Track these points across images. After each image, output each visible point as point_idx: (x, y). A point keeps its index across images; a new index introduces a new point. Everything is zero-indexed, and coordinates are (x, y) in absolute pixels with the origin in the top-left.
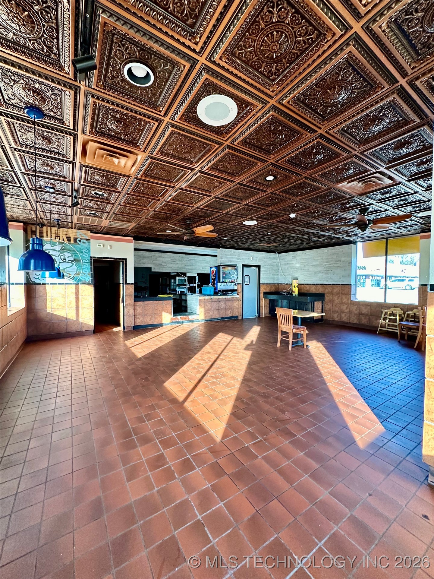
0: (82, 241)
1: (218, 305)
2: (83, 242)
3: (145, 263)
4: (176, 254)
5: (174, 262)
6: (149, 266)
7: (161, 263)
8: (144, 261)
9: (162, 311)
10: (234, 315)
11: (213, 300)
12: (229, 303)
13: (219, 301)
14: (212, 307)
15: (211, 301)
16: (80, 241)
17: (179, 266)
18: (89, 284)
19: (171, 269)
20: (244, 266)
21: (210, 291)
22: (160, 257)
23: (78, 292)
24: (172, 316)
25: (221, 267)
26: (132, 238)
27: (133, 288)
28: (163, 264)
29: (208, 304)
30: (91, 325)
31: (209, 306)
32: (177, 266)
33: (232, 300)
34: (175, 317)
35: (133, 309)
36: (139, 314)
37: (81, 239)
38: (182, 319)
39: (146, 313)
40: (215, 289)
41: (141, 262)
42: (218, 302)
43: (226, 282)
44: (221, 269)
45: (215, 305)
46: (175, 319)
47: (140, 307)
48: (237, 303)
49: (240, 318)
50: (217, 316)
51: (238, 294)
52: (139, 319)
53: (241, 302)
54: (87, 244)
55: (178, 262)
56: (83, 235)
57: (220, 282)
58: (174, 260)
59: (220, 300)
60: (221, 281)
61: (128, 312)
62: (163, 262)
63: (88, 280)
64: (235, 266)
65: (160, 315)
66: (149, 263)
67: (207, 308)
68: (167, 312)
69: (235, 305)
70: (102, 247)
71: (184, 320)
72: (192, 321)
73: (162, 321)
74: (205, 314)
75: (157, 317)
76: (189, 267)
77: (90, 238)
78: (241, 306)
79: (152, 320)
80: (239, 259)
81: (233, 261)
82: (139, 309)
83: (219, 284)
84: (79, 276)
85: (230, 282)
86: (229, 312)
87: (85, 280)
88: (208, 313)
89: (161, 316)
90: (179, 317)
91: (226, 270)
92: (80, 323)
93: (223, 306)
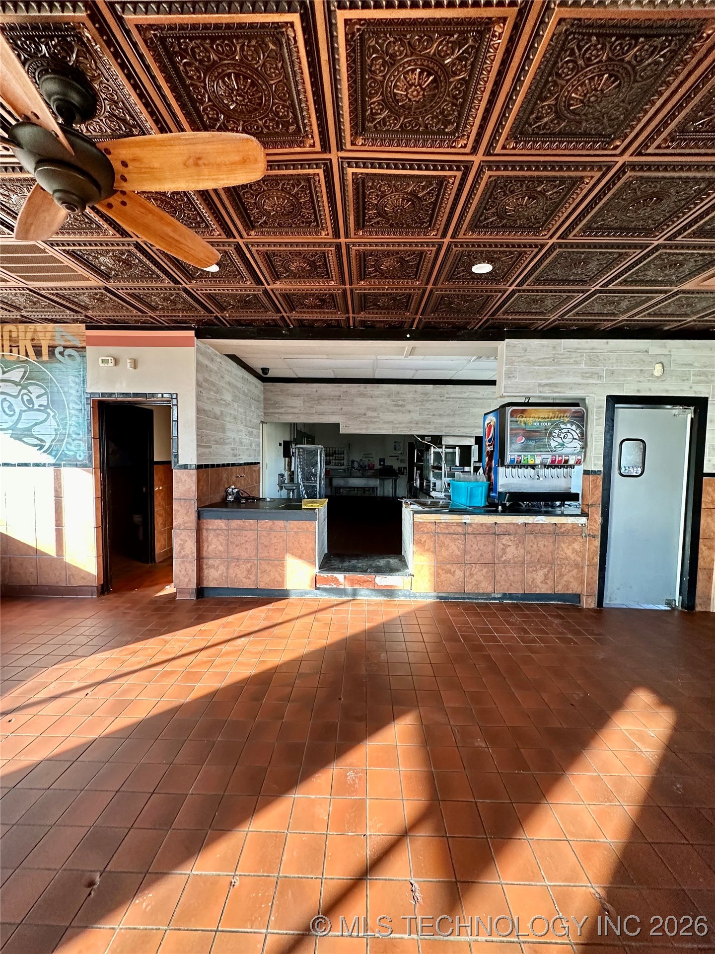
0: (67, 352)
1: (490, 547)
2: (70, 356)
3: (323, 414)
4: (406, 387)
5: (399, 406)
6: (333, 420)
7: (363, 411)
8: (320, 408)
9: (287, 551)
10: (560, 590)
11: (470, 530)
12: (543, 544)
13: (494, 532)
14: (465, 552)
15: (460, 530)
16: (61, 353)
17: (416, 416)
18: (84, 466)
19: (391, 426)
20: (614, 401)
21: (471, 496)
22: (362, 395)
23: (60, 487)
24: (317, 570)
25: (509, 410)
26: (192, 333)
27: (195, 478)
28: (370, 414)
29: (447, 541)
30: (89, 574)
31: (454, 548)
32: (406, 418)
33: (557, 532)
34: (325, 575)
35: (194, 539)
36: (216, 557)
37: (65, 347)
38: (352, 584)
39: (236, 553)
40: (492, 487)
41: (313, 411)
42: (491, 538)
43: (533, 467)
44: (509, 418)
45: (479, 547)
46: (326, 581)
47: (218, 535)
48: (576, 546)
49: (588, 603)
50: (486, 587)
51: (584, 514)
52: (217, 569)
53: (597, 543)
54: (79, 359)
55: (410, 407)
56: (70, 338)
57: (503, 465)
58: (400, 403)
59: (498, 530)
60: (507, 461)
61: (182, 547)
62: (368, 409)
63: (82, 454)
64: (577, 405)
65: (280, 564)
66: (333, 413)
67: (445, 553)
68: (300, 557)
69: (569, 552)
70: (111, 365)
71: (357, 587)
72: (389, 592)
73: (283, 582)
74: (437, 575)
75: (268, 568)
76: (445, 420)
77: (84, 344)
78: (597, 560)
79: (253, 577)
80: (592, 375)
81: (565, 385)
82: (215, 541)
83: (501, 470)
84: (61, 446)
85: (546, 466)
86: (540, 576)
87: (75, 456)
88: (448, 572)
89: (283, 566)
90: (340, 577)
91: (530, 420)
92: (67, 566)
93: (512, 552)
